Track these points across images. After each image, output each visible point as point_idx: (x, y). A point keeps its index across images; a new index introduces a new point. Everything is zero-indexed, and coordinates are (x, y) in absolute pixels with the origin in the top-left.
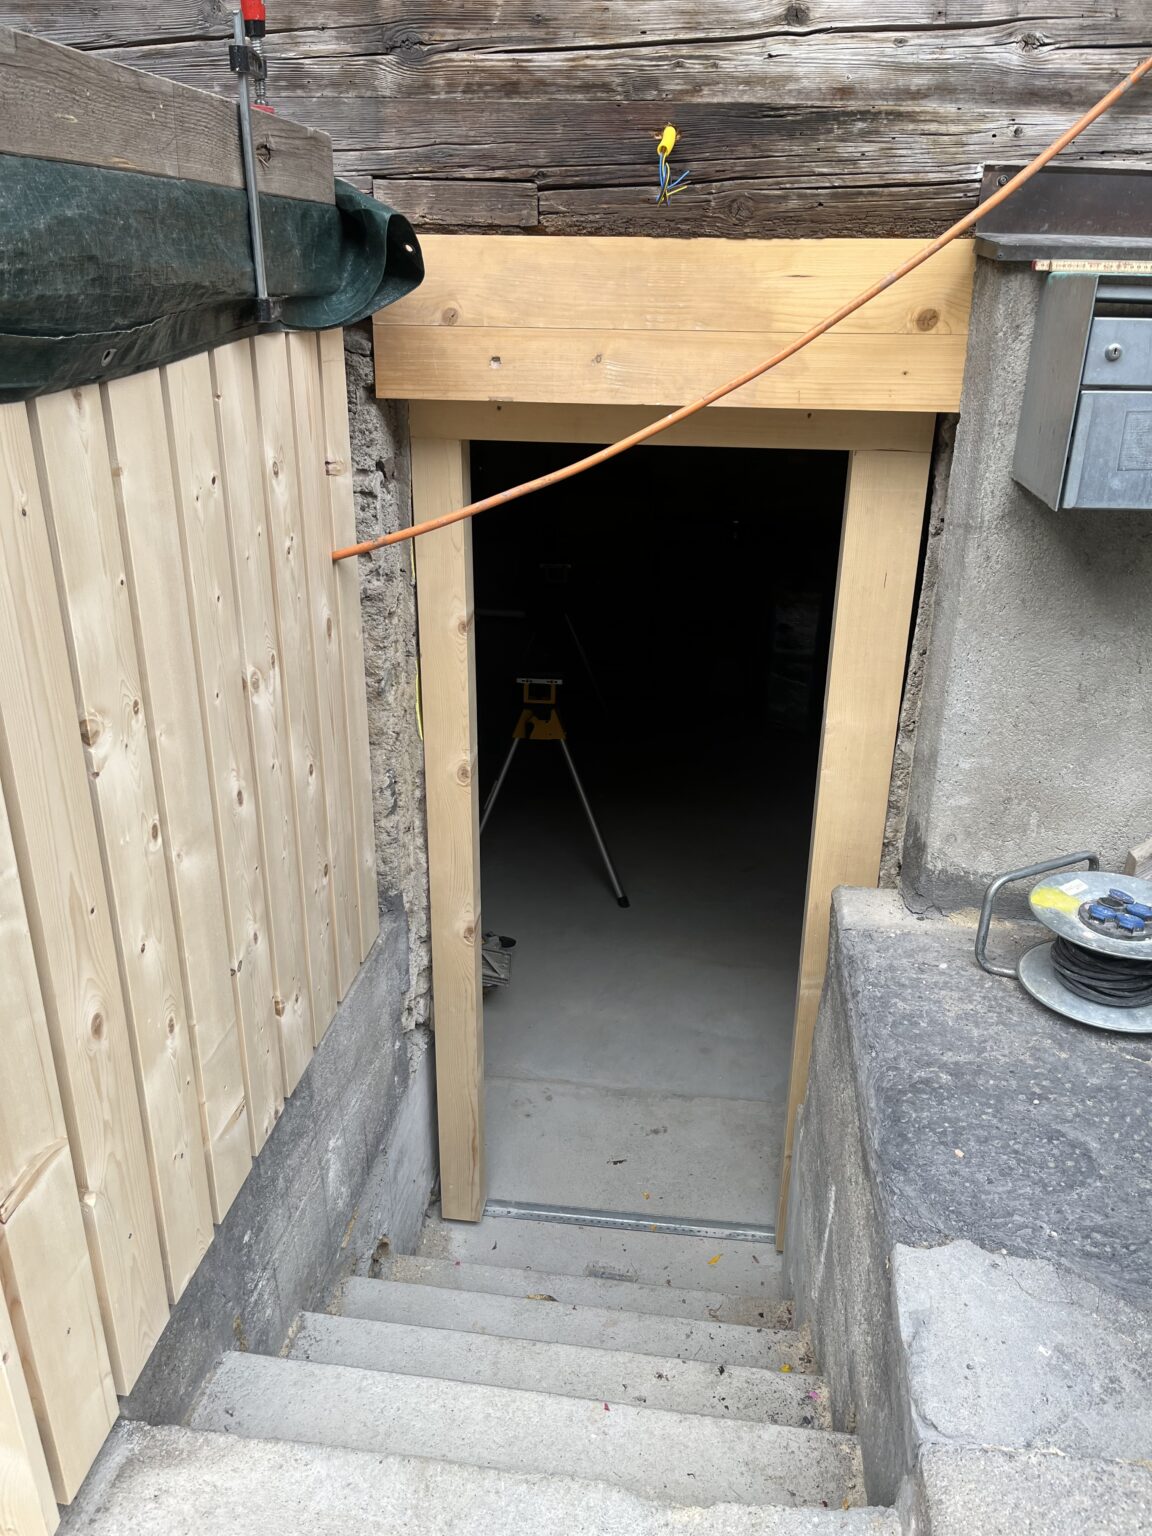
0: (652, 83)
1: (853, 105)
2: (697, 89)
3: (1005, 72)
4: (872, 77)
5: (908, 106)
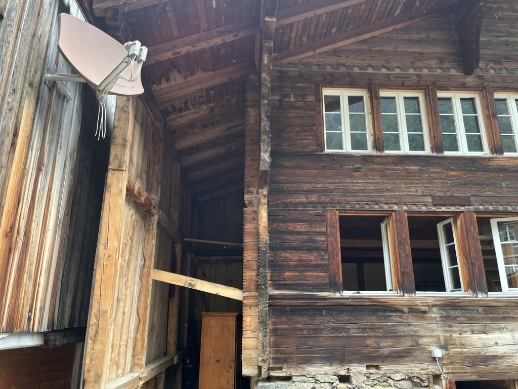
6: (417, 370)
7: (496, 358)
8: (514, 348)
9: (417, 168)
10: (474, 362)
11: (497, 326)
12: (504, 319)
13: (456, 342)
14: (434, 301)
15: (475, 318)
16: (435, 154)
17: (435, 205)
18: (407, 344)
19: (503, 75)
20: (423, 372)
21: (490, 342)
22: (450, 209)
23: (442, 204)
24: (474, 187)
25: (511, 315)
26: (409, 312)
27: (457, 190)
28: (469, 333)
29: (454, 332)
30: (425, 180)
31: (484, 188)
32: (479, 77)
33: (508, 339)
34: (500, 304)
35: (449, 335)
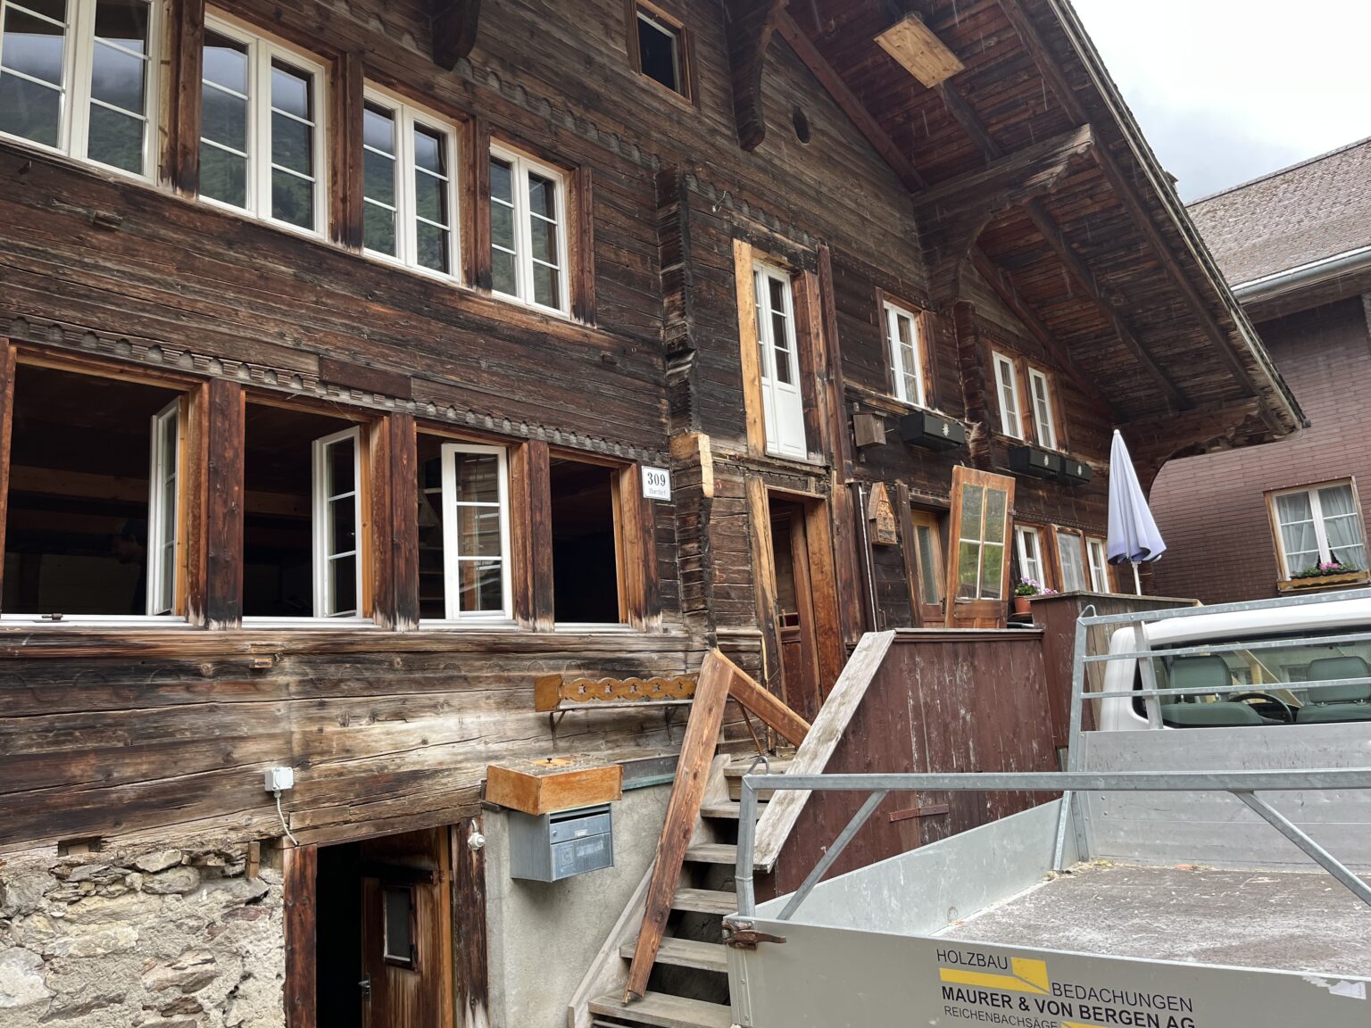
0: (386, 767)
1: (444, 767)
2: (399, 767)
3: (481, 752)
4: (448, 758)
5: (458, 766)
6: (219, 834)
7: (420, 778)
8: (461, 750)
9: (291, 271)
10: (369, 792)
11: (430, 699)
12: (447, 682)
13: (331, 746)
14: (290, 641)
15: (384, 682)
16: (340, 246)
17: (324, 383)
18: (198, 762)
19: (516, 102)
20: (233, 836)
21: (411, 738)
22: (360, 399)
23: (342, 382)
24: (421, 356)
25: (463, 673)
26: (216, 674)
27: (385, 356)
28: (364, 722)
29: (331, 719)
30: (308, 308)
31: (443, 363)
32: (465, 83)
33: (451, 731)
34: (442, 647)
35: (315, 728)
